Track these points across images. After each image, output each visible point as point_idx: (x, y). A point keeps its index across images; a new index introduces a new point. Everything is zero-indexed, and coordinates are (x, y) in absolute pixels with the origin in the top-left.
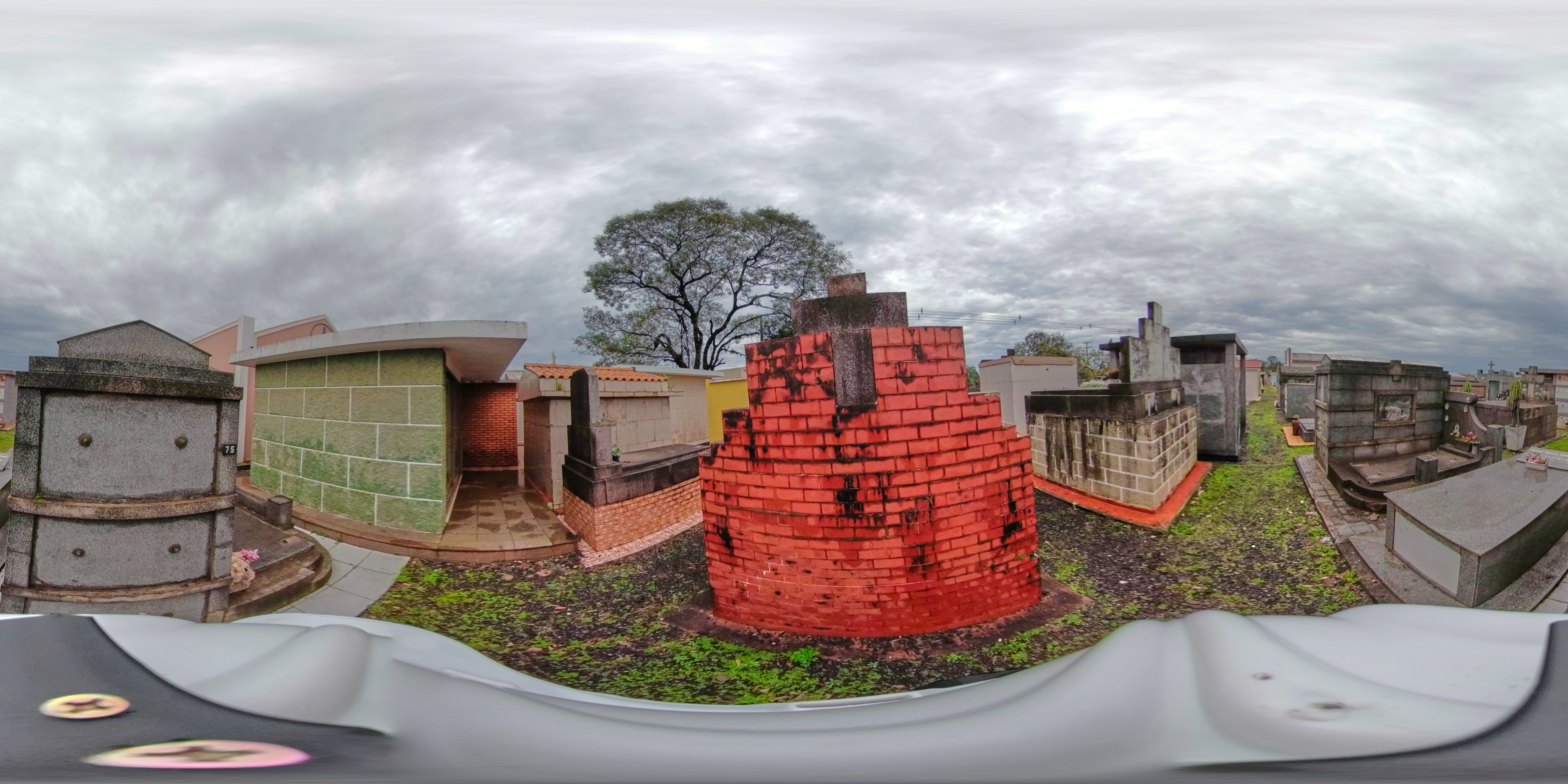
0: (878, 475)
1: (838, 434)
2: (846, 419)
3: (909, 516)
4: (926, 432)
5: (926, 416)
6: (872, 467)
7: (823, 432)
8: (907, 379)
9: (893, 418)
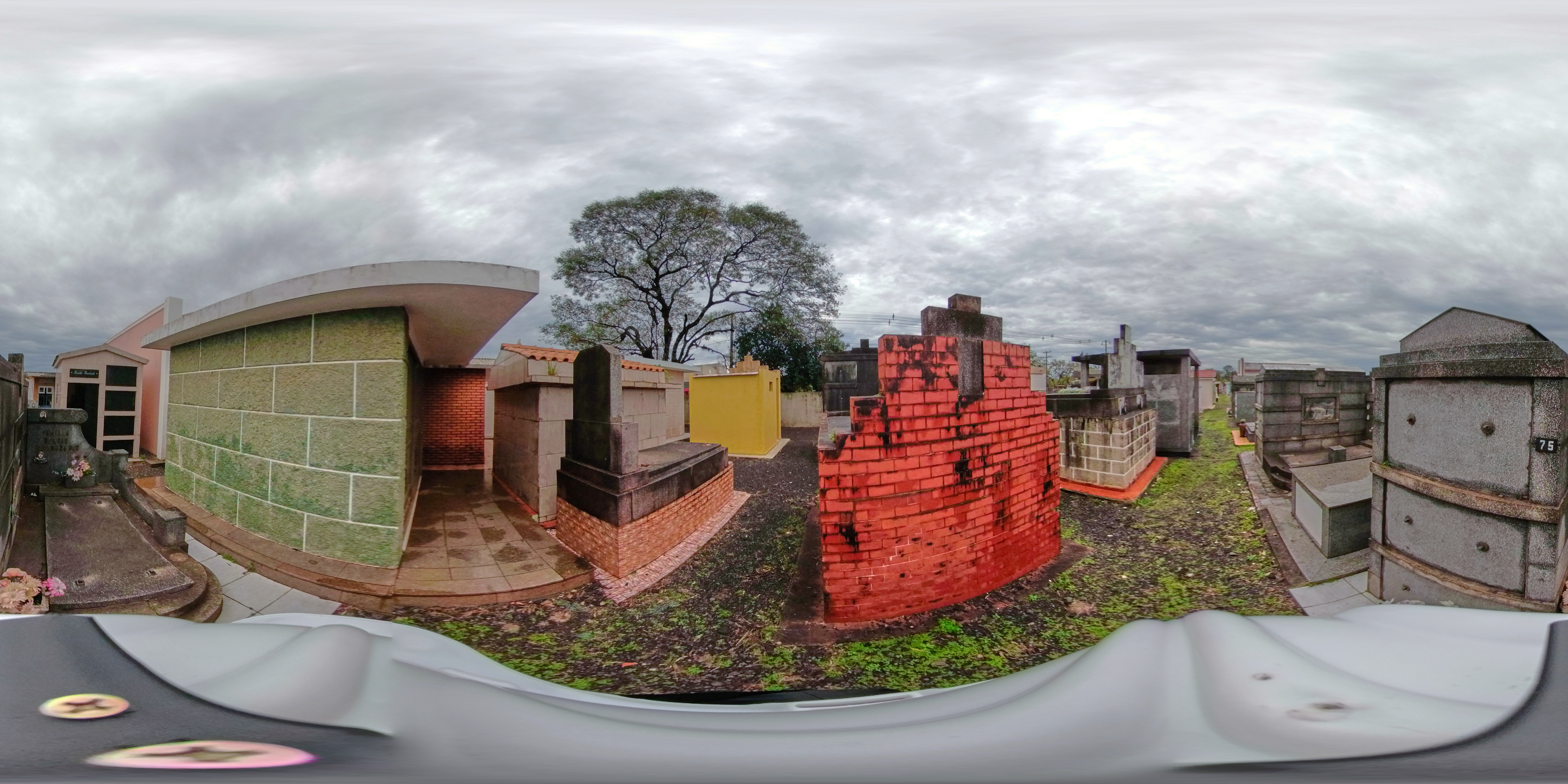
0: (982, 446)
1: (959, 417)
2: (965, 405)
3: (997, 477)
4: (1010, 415)
5: (1008, 404)
6: (980, 441)
7: (948, 416)
8: (1002, 379)
9: (991, 405)
